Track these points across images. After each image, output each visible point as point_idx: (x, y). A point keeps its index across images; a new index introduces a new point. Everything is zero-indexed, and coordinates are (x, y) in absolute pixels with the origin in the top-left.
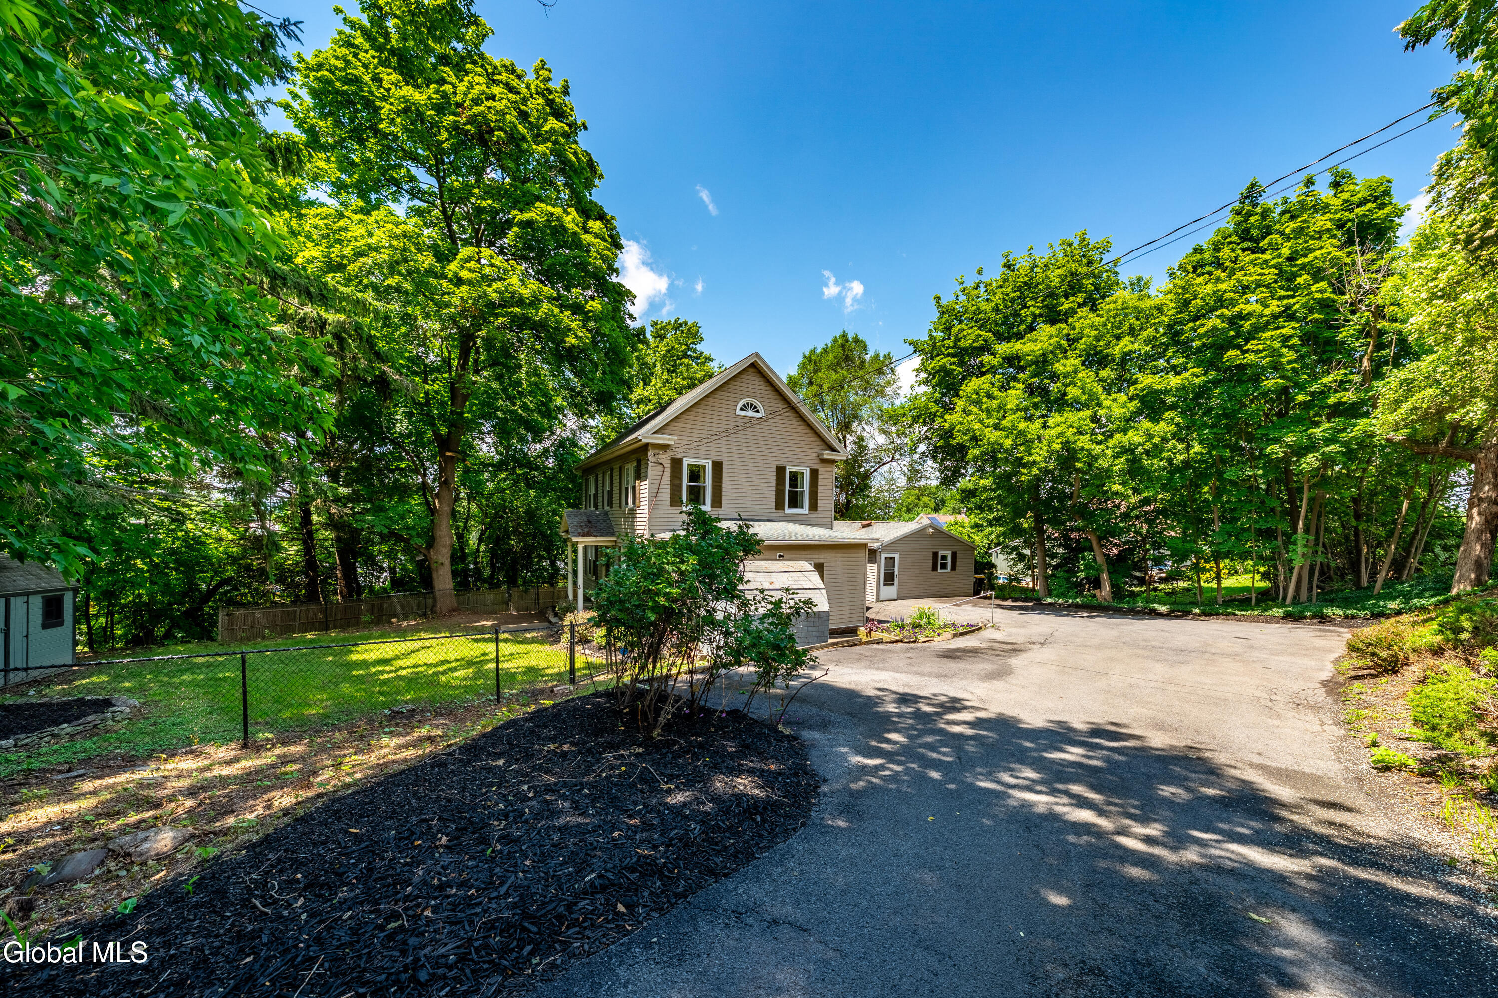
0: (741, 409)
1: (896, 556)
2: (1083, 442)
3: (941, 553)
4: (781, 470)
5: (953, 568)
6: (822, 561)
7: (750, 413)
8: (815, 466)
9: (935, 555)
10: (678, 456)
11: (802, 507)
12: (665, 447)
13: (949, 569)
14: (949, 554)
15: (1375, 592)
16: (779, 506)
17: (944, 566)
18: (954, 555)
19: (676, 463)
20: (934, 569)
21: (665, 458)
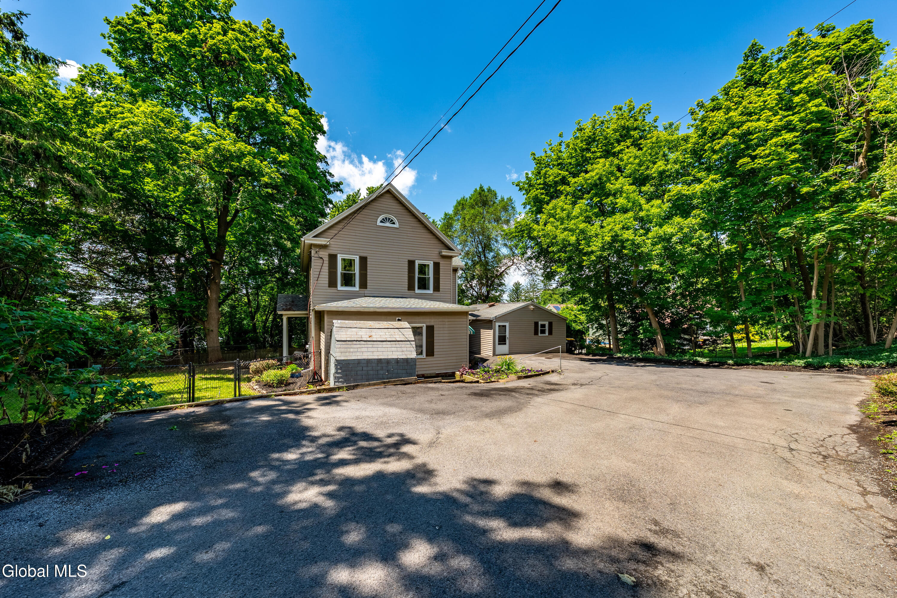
0: (381, 222)
1: (507, 324)
2: (628, 235)
3: (540, 323)
4: (411, 263)
5: (550, 333)
6: (432, 324)
7: (388, 224)
8: (437, 261)
9: (536, 324)
10: (333, 252)
11: (429, 289)
12: (325, 247)
13: (547, 334)
14: (547, 323)
15: (887, 346)
16: (411, 287)
17: (543, 332)
18: (550, 324)
19: (333, 258)
20: (536, 333)
21: (324, 254)
